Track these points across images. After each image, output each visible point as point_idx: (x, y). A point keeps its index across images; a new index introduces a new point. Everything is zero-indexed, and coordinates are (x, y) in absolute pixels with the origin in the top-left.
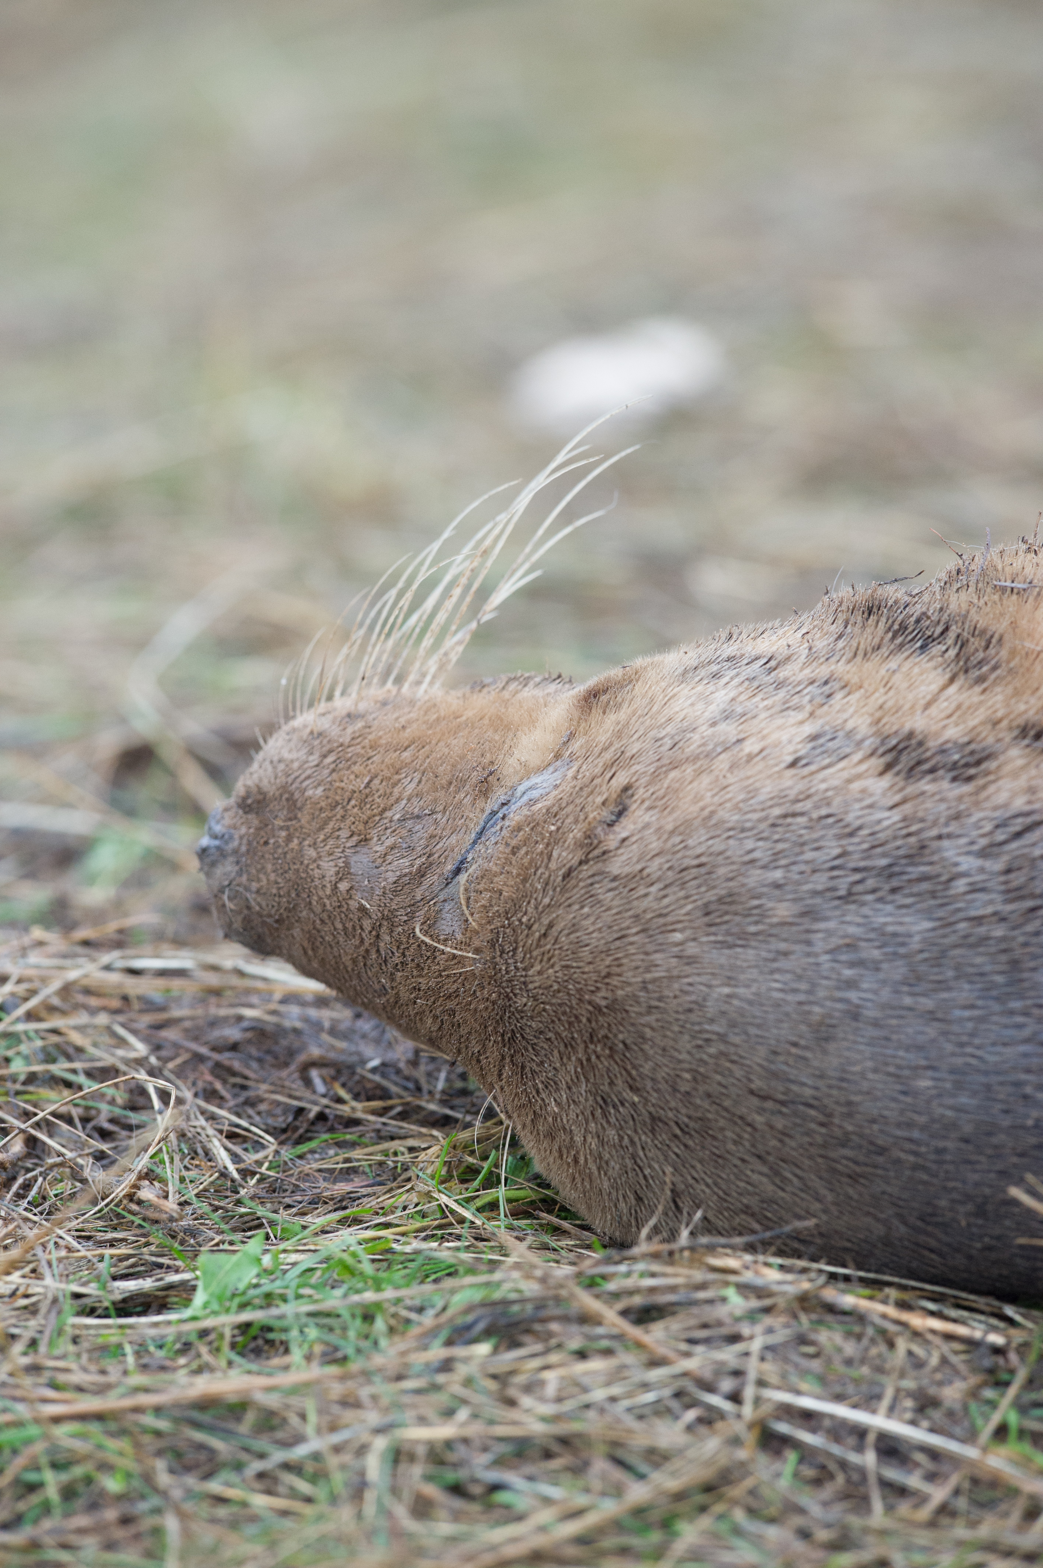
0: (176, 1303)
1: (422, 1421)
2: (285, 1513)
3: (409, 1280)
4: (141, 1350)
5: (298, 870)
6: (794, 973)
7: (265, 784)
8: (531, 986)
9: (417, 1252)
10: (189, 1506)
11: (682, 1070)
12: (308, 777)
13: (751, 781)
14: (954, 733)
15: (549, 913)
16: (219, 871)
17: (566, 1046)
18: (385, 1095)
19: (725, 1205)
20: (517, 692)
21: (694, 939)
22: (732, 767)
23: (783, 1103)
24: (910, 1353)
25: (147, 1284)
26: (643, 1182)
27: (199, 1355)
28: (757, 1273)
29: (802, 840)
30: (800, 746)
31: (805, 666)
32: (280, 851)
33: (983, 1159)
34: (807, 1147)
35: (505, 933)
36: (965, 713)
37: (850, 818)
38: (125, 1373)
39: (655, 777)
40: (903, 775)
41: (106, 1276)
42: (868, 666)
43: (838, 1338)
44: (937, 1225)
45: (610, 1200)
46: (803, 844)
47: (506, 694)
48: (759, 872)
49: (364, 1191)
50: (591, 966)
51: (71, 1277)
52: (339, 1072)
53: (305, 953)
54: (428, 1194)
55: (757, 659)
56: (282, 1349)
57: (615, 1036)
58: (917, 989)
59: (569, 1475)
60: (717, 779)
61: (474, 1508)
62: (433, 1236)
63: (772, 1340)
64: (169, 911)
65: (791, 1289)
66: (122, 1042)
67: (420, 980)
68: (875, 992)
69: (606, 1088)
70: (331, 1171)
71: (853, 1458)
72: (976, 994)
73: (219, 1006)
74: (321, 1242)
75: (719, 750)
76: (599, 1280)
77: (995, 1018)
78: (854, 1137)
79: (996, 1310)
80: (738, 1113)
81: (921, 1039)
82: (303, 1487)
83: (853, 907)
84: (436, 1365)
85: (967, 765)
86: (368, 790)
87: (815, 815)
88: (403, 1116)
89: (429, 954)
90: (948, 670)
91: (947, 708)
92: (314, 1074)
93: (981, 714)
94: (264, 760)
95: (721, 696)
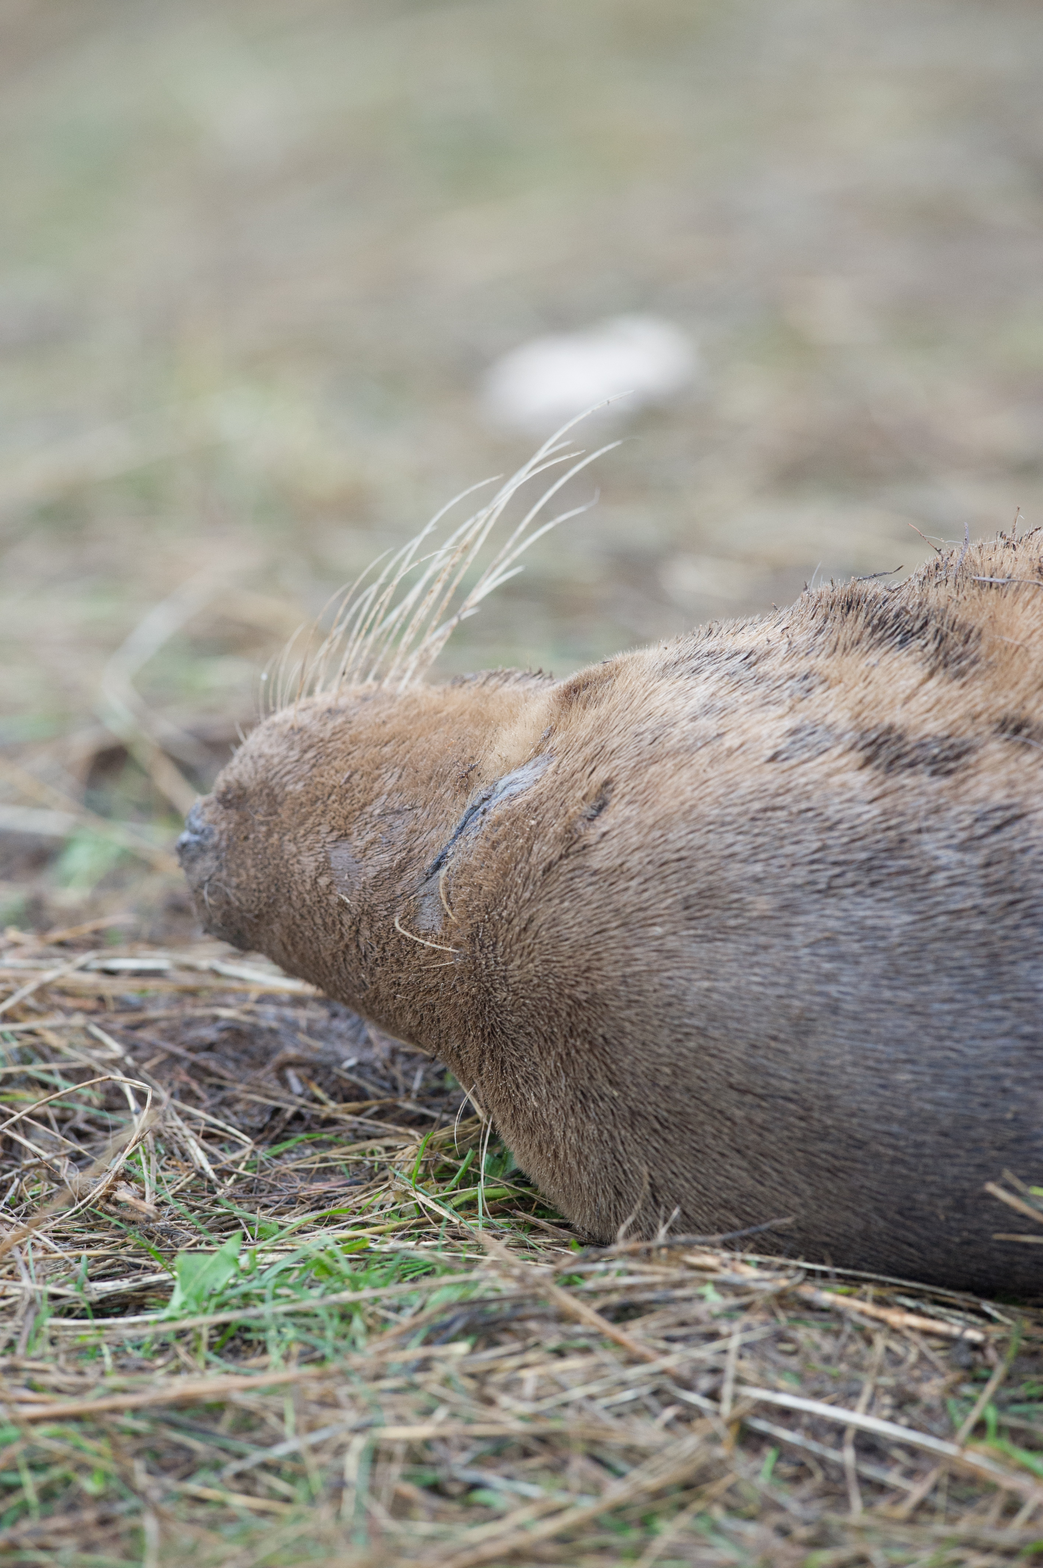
0: (154, 1304)
1: (401, 1420)
2: (263, 1513)
3: (387, 1279)
4: (119, 1351)
5: (277, 866)
6: (773, 966)
7: (245, 779)
8: (511, 981)
9: (395, 1252)
10: (166, 1507)
11: (662, 1064)
12: (289, 772)
13: (731, 775)
14: (933, 727)
15: (529, 908)
16: (199, 866)
17: (546, 1041)
18: (361, 1095)
19: (704, 1199)
20: (497, 688)
21: (674, 933)
22: (713, 761)
23: (762, 1097)
24: (888, 1350)
25: (124, 1285)
26: (622, 1177)
27: (176, 1356)
28: (734, 1270)
29: (782, 834)
30: (780, 740)
31: (784, 660)
32: (260, 846)
33: (961, 1153)
34: (787, 1141)
35: (485, 928)
36: (944, 707)
37: (830, 811)
38: (103, 1374)
39: (636, 771)
40: (882, 769)
41: (83, 1277)
42: (848, 660)
43: (816, 1335)
44: (916, 1219)
45: (590, 1195)
46: (783, 838)
47: (487, 690)
48: (739, 865)
49: (341, 1191)
50: (571, 960)
51: (48, 1278)
52: (315, 1071)
53: (285, 948)
54: (405, 1193)
55: (736, 654)
56: (260, 1349)
57: (595, 1030)
58: (895, 983)
59: (547, 1474)
60: (697, 773)
61: (453, 1507)
62: (410, 1235)
63: (750, 1337)
64: (143, 911)
65: (769, 1287)
66: (98, 1043)
67: (401, 975)
68: (855, 986)
69: (586, 1083)
70: (308, 1171)
71: (832, 1455)
72: (956, 987)
73: (195, 1006)
74: (299, 1242)
75: (699, 744)
76: (576, 1279)
77: (974, 1012)
78: (832, 1131)
79: (973, 1306)
80: (718, 1108)
81: (900, 1032)
82: (282, 1487)
83: (832, 900)
84: (414, 1364)
85: (947, 759)
86: (348, 786)
87: (795, 809)
88: (380, 1115)
89: (409, 949)
90: (928, 664)
91: (926, 702)
92: (291, 1074)
93: (961, 709)
94: (245, 755)
95: (702, 691)
